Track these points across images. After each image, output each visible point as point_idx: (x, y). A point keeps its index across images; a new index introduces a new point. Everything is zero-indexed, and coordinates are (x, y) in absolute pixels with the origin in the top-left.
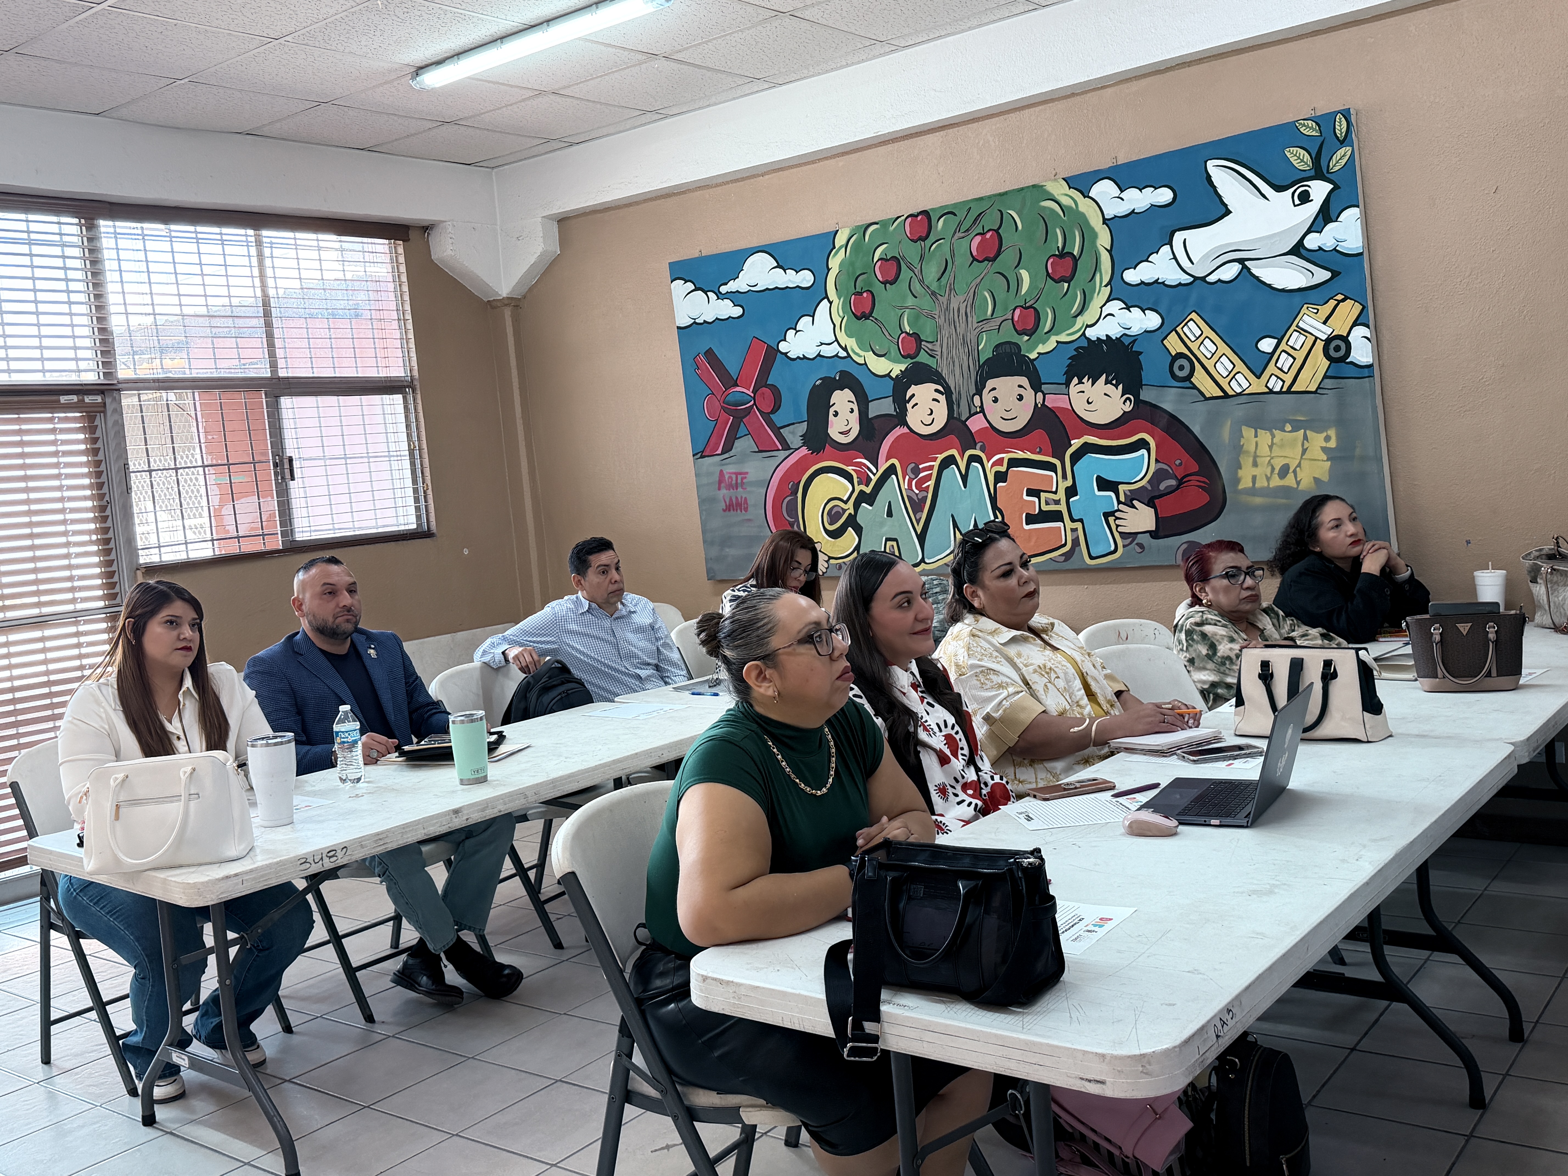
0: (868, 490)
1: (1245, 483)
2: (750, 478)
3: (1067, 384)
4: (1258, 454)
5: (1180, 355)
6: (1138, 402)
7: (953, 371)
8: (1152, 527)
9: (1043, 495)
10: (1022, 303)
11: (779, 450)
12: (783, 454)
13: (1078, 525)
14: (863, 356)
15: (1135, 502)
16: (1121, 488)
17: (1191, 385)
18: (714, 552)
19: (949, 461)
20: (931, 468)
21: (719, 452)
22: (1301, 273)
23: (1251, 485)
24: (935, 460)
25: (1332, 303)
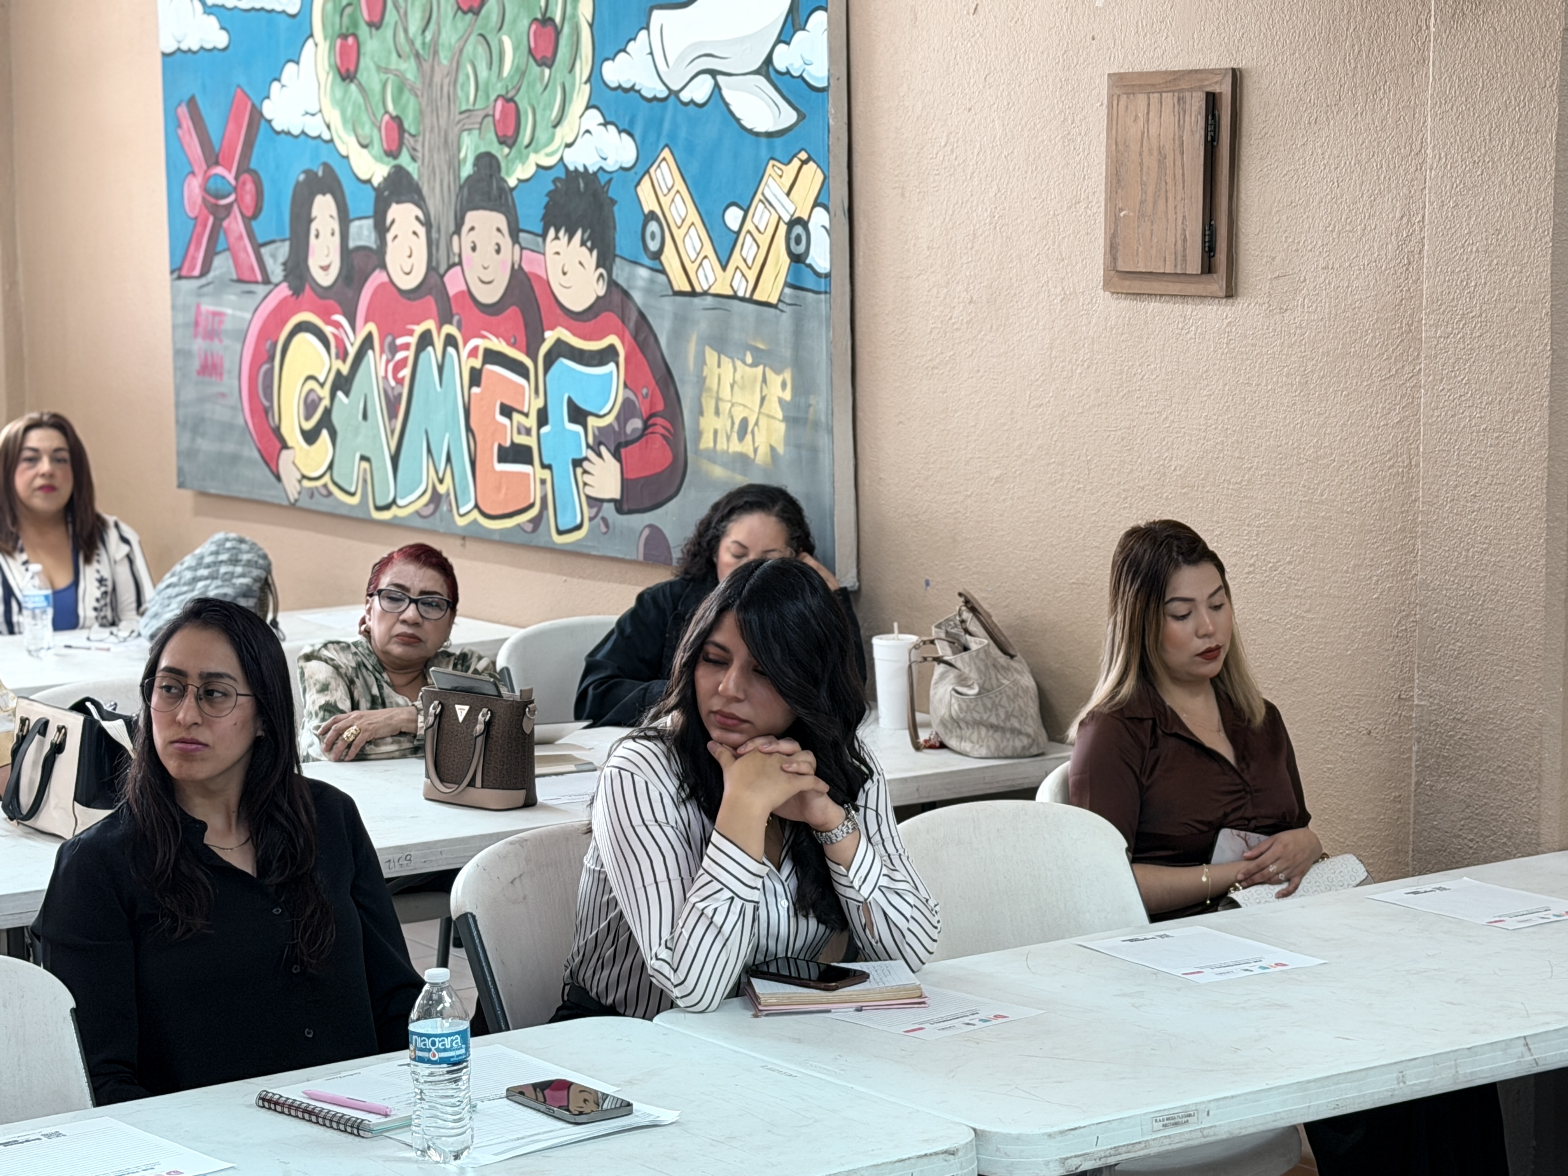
0: (345, 369)
1: (707, 442)
2: (228, 325)
3: (544, 236)
4: (721, 396)
5: (652, 216)
6: (612, 284)
7: (433, 189)
8: (617, 495)
9: (516, 416)
10: (503, 92)
11: (256, 282)
12: (261, 290)
13: (546, 474)
14: (347, 144)
15: (603, 449)
16: (592, 421)
17: (660, 267)
18: (186, 443)
19: (425, 340)
20: (406, 347)
21: (197, 272)
22: (769, 106)
23: (711, 445)
24: (411, 333)
25: (796, 163)
